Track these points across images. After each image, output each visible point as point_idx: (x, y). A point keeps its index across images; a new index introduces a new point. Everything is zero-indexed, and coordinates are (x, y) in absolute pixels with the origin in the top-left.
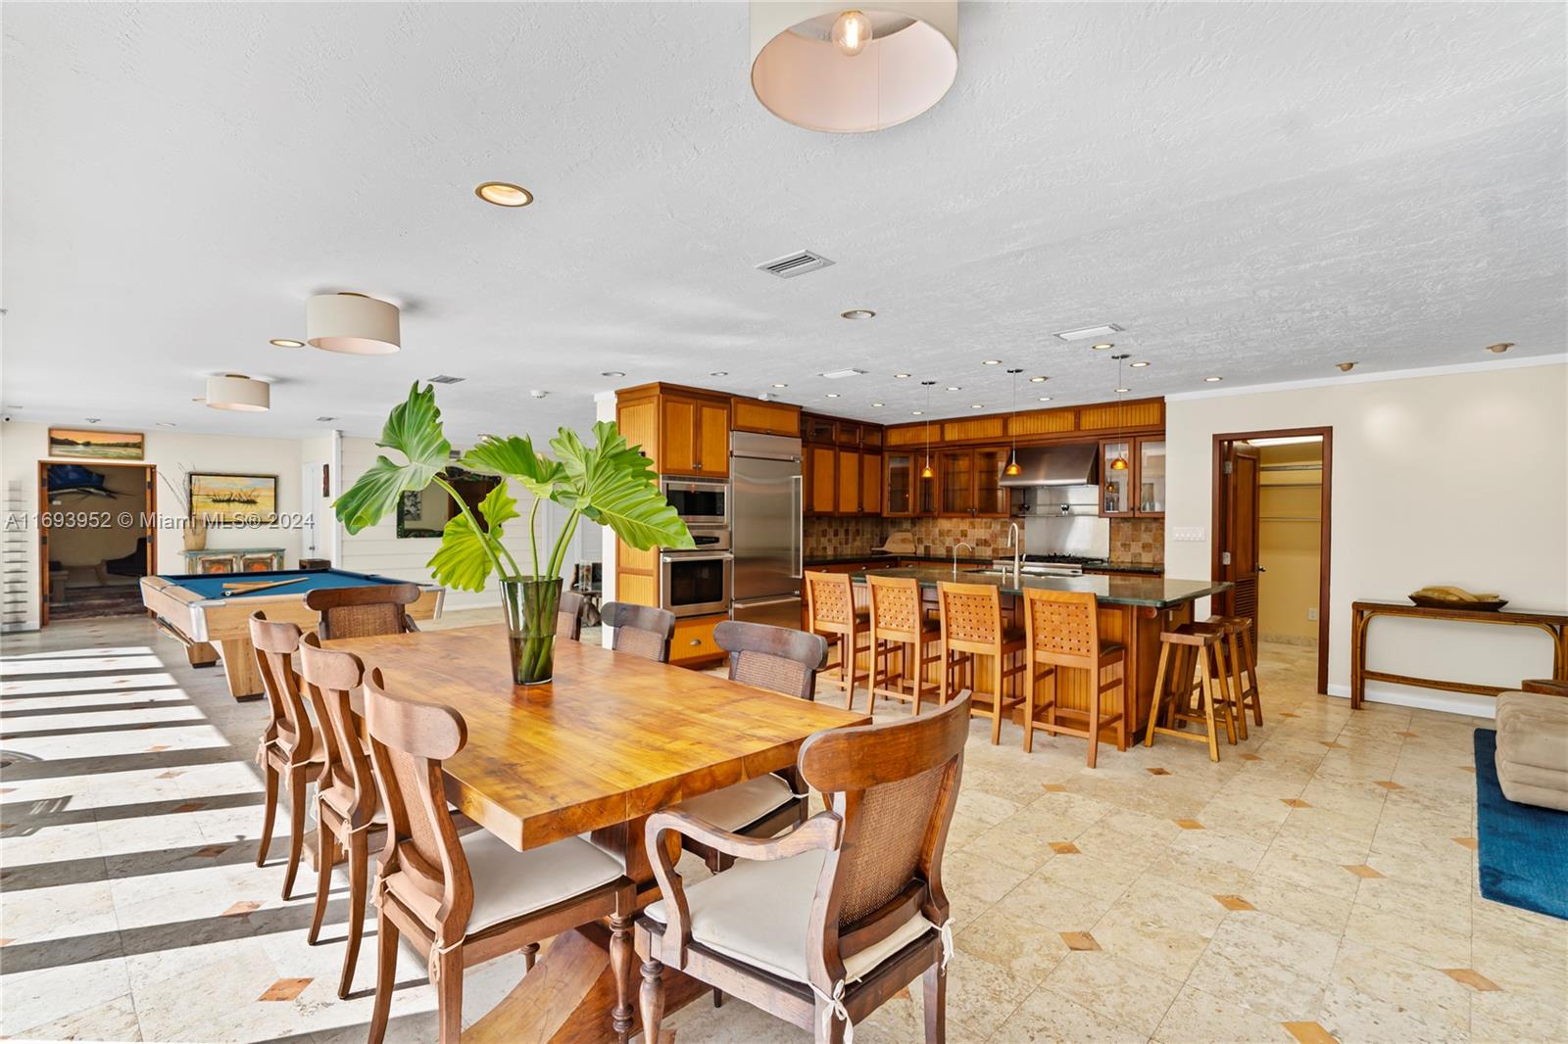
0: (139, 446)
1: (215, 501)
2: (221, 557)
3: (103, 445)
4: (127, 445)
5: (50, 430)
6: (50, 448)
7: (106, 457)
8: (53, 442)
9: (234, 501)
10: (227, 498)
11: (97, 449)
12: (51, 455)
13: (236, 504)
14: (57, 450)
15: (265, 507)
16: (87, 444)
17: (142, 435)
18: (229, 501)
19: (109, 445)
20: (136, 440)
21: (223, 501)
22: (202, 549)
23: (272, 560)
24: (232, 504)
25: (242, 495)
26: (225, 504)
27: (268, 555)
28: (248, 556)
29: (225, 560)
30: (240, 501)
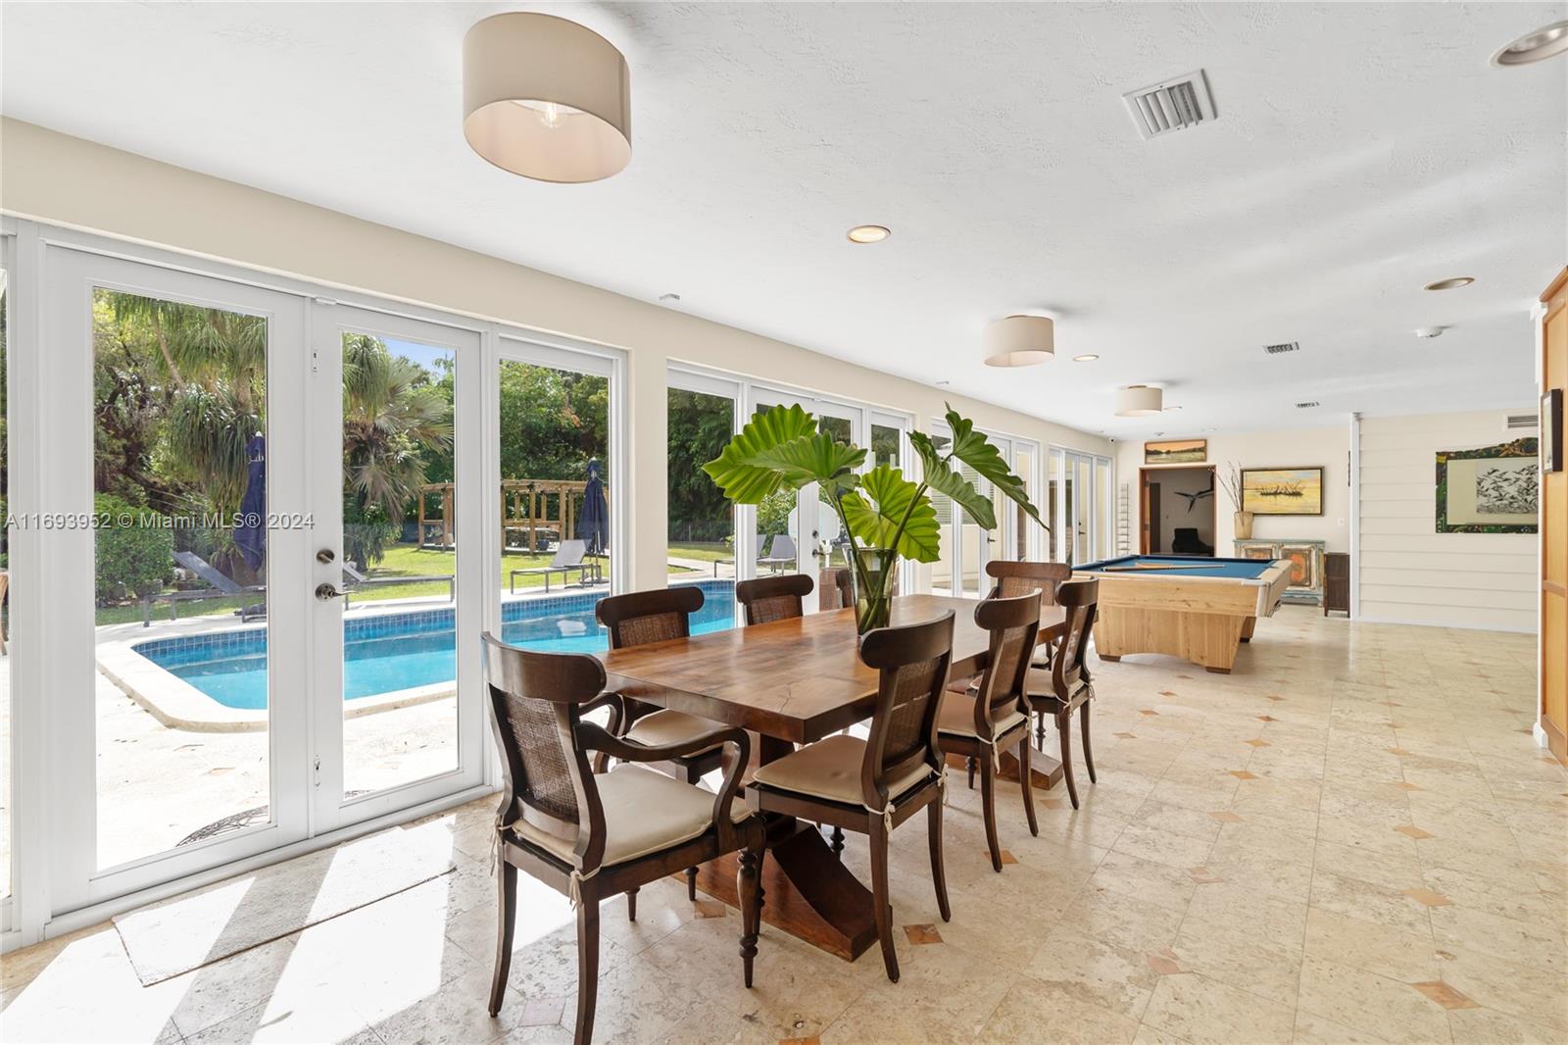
0: (1203, 450)
1: (1262, 494)
2: (1262, 546)
3: (1178, 452)
4: (1194, 450)
5: (1146, 445)
6: (1146, 458)
7: (1180, 461)
8: (1148, 453)
9: (1280, 493)
10: (1274, 490)
11: (1174, 455)
12: (1146, 463)
13: (1282, 496)
14: (1150, 460)
15: (1311, 498)
16: (1168, 452)
17: (1206, 441)
18: (1275, 494)
19: (1182, 452)
20: (1201, 445)
21: (1270, 494)
22: (1248, 538)
23: (1310, 551)
24: (1278, 497)
25: (1288, 487)
26: (1272, 497)
27: (1307, 547)
28: (1287, 547)
29: (1265, 549)
30: (1286, 494)
